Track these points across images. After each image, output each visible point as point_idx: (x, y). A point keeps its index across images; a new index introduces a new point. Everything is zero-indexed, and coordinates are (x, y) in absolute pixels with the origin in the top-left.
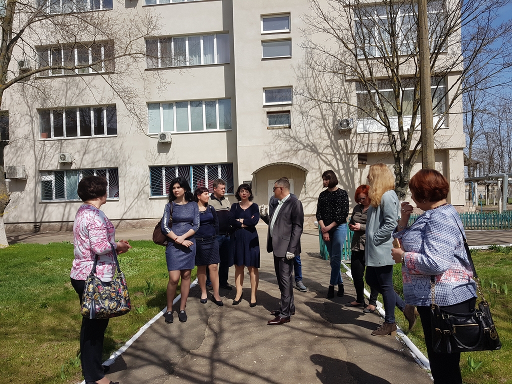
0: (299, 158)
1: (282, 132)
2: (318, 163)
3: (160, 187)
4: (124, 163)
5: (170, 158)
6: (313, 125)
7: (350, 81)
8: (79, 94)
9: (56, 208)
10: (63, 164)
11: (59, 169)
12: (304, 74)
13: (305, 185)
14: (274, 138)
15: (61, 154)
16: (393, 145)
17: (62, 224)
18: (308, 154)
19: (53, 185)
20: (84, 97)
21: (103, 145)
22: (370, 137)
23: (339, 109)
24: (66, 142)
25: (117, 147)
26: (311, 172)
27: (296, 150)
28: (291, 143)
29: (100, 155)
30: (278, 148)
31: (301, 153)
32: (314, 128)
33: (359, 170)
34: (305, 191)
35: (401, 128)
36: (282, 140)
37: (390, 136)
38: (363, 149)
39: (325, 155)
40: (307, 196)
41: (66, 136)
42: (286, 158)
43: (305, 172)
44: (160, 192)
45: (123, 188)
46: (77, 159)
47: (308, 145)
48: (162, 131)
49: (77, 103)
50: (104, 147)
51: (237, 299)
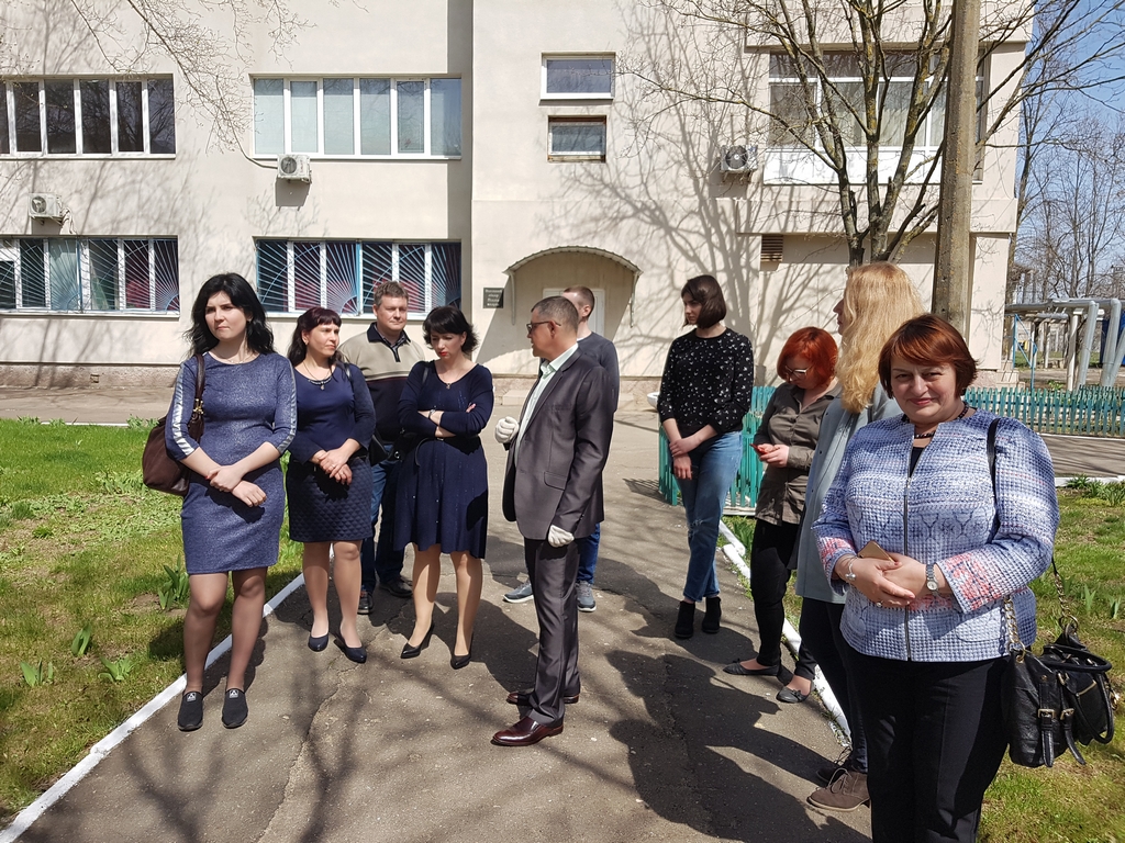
0: (622, 237)
1: (582, 171)
2: (665, 253)
3: (281, 290)
4: (193, 226)
5: (305, 220)
6: (661, 157)
7: (758, 50)
8: (80, 43)
9: (25, 330)
10: (42, 222)
11: (29, 232)
12: (645, 25)
13: (631, 305)
14: (563, 185)
15: (35, 195)
16: (850, 216)
17: (40, 370)
18: (646, 228)
19: (16, 272)
20: (92, 52)
21: (139, 178)
22: (796, 194)
23: (726, 120)
24: (46, 166)
25: (176, 185)
26: (649, 273)
27: (616, 218)
28: (604, 199)
29: (132, 203)
30: (573, 211)
31: (626, 225)
32: (661, 166)
33: (761, 273)
34: (631, 321)
35: (872, 176)
36: (582, 190)
37: (844, 193)
38: (776, 222)
39: (684, 234)
40: (635, 331)
41: (46, 150)
42: (589, 237)
43: (633, 272)
44: (281, 302)
45: (190, 289)
46: (75, 210)
47: (645, 207)
48: (289, 152)
49: (74, 68)
50: (143, 185)
51: (416, 641)
